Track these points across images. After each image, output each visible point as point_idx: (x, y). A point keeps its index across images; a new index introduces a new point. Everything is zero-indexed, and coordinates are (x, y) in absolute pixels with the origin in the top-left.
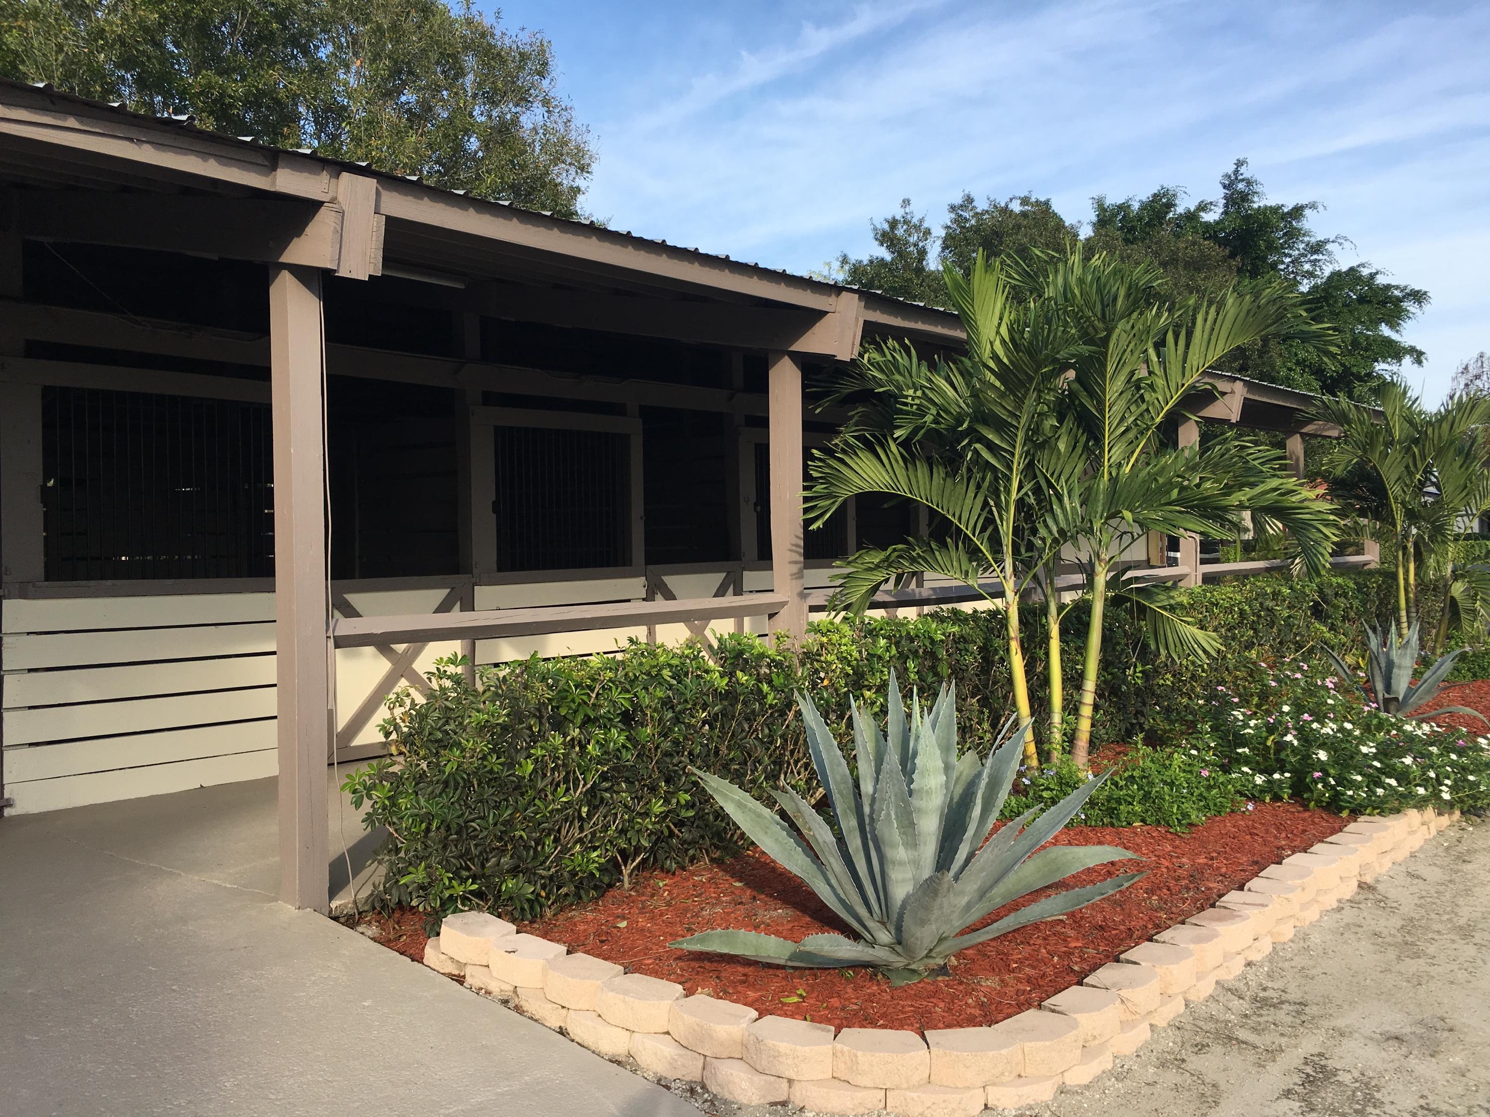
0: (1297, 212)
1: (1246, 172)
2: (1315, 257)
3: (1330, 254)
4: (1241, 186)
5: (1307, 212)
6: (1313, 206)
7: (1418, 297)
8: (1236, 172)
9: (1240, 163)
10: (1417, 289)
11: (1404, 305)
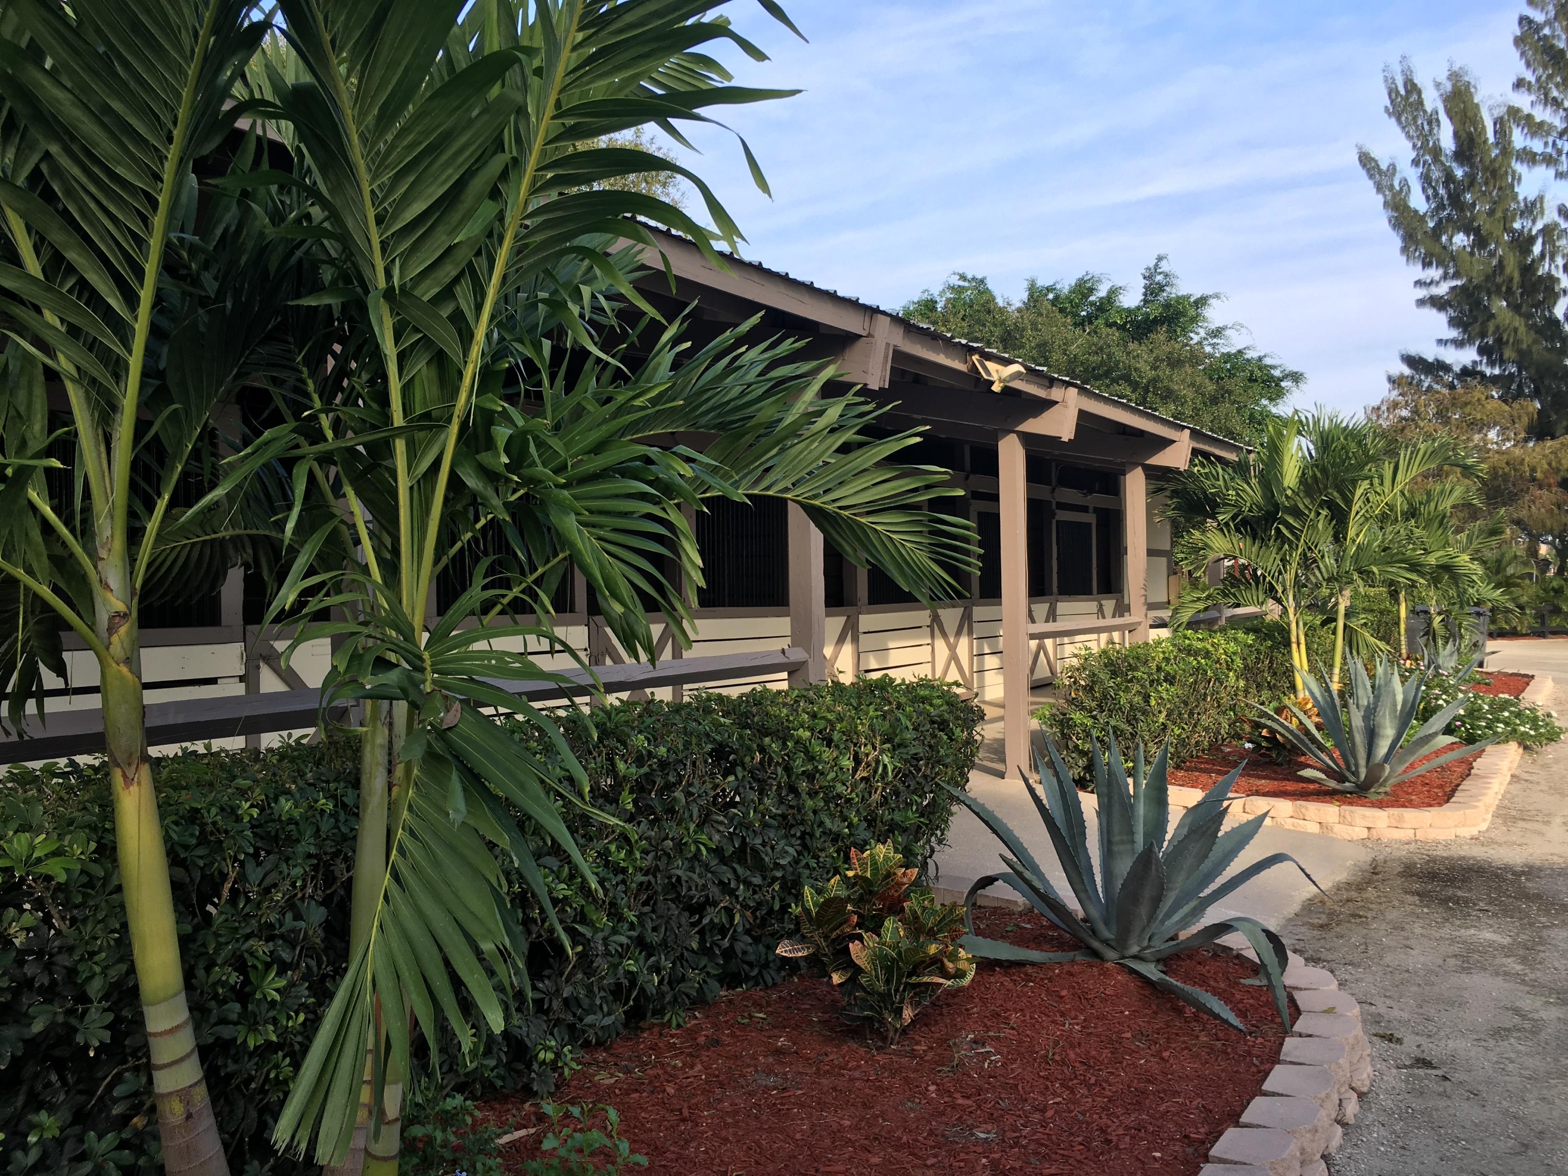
0: (1202, 302)
1: (1165, 266)
2: (1215, 340)
3: (1227, 338)
4: (1159, 278)
5: (1212, 301)
6: (1217, 296)
7: (1296, 377)
8: (1156, 265)
9: (1160, 259)
10: (1295, 370)
11: (1283, 384)
